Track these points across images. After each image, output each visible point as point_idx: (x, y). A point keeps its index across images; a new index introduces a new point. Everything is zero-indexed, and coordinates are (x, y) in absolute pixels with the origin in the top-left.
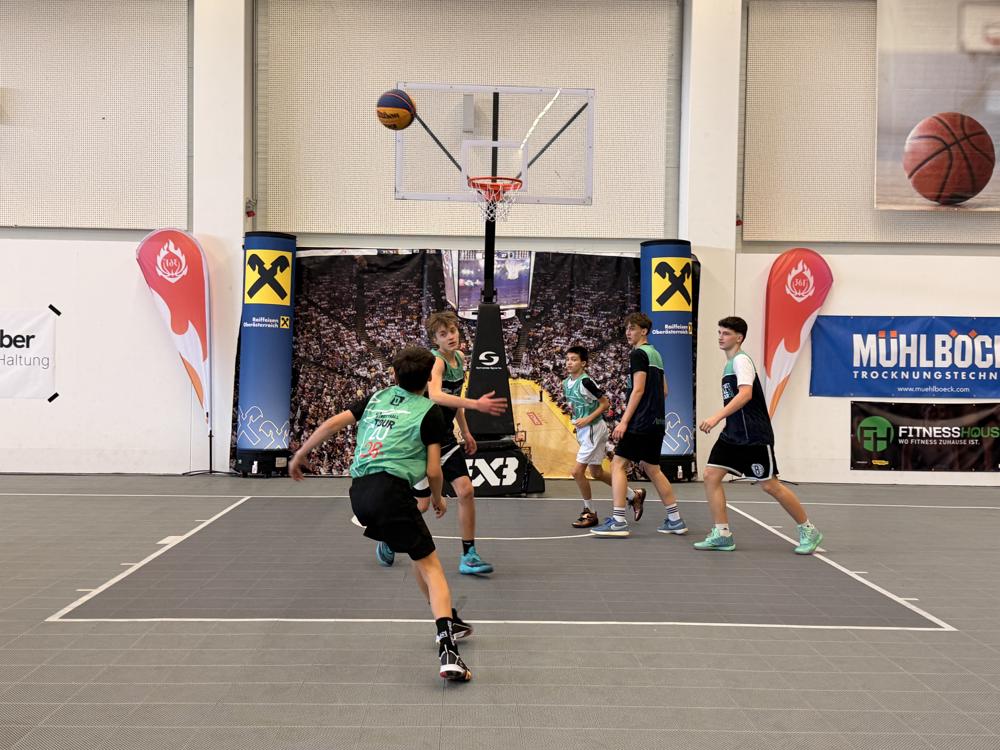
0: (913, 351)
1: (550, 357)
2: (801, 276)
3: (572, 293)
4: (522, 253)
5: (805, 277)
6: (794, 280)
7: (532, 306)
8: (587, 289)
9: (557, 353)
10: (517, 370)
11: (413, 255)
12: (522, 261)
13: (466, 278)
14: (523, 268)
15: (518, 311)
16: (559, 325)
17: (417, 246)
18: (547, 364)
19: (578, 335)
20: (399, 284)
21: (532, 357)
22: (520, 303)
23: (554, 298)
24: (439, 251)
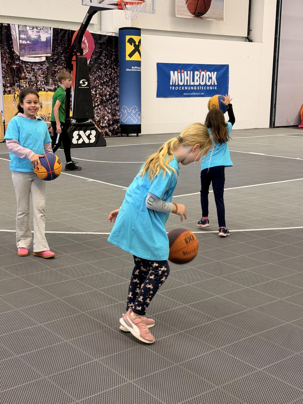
4: (47, 28)
7: (53, 55)
10: (48, 87)
12: (47, 32)
13: (23, 39)
14: (47, 35)
15: (47, 57)
21: (54, 81)
22: (47, 54)
23: (62, 51)
24: (9, 24)
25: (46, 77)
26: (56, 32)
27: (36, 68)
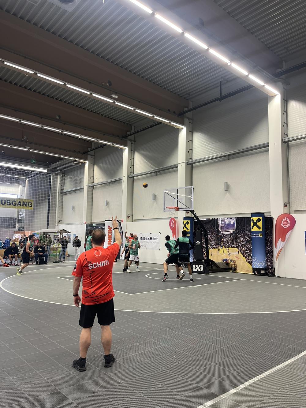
1: (240, 243)
3: (245, 227)
4: (233, 218)
5: (287, 221)
7: (236, 230)
9: (242, 241)
10: (233, 246)
11: (213, 219)
12: (234, 220)
13: (223, 224)
14: (234, 221)
15: (233, 231)
16: (242, 235)
17: (213, 218)
18: (240, 244)
20: (210, 226)
21: (236, 243)
23: (241, 228)
24: (217, 218)
25: (233, 241)
26: (238, 219)
27: (228, 237)
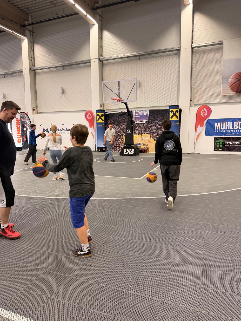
0: (229, 126)
1: (152, 130)
2: (204, 111)
3: (156, 117)
4: (147, 110)
5: (205, 111)
6: (203, 112)
7: (149, 120)
8: (159, 116)
10: (146, 132)
12: (147, 112)
13: (136, 116)
14: (147, 113)
15: (146, 121)
16: (154, 124)
19: (157, 125)
20: (125, 117)
21: (148, 130)
23: (153, 118)
24: (132, 111)
25: (145, 129)
26: (151, 111)
27: (141, 126)
